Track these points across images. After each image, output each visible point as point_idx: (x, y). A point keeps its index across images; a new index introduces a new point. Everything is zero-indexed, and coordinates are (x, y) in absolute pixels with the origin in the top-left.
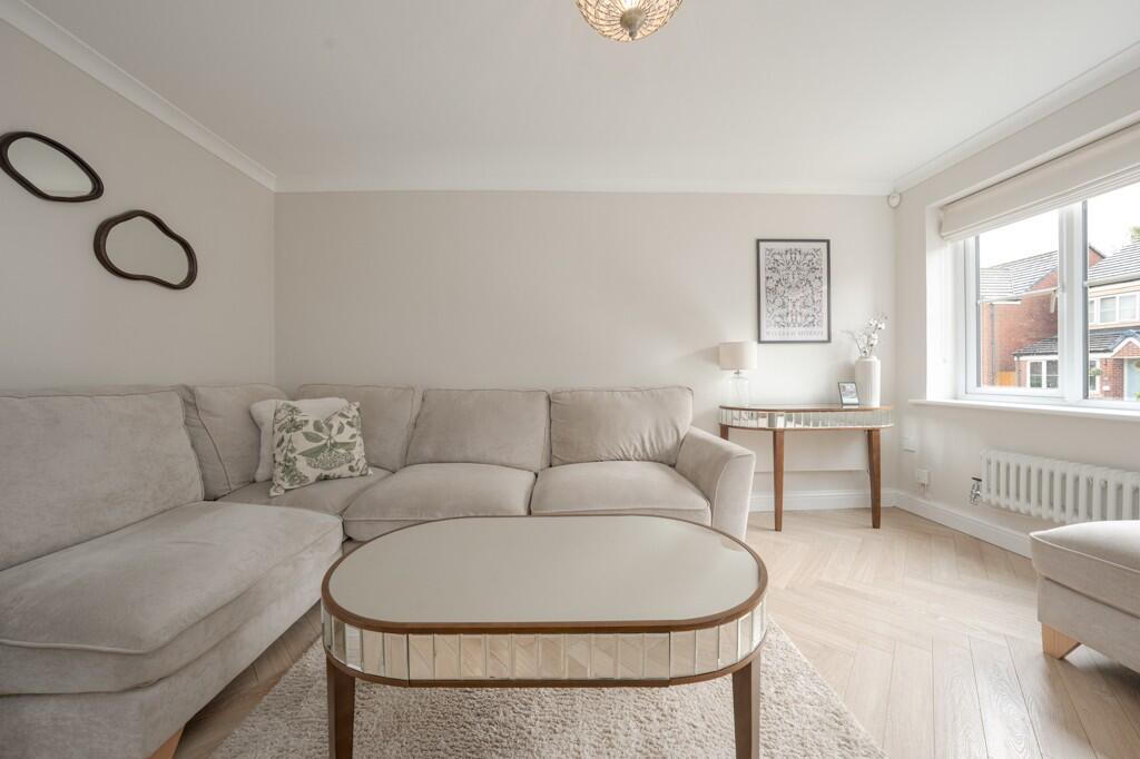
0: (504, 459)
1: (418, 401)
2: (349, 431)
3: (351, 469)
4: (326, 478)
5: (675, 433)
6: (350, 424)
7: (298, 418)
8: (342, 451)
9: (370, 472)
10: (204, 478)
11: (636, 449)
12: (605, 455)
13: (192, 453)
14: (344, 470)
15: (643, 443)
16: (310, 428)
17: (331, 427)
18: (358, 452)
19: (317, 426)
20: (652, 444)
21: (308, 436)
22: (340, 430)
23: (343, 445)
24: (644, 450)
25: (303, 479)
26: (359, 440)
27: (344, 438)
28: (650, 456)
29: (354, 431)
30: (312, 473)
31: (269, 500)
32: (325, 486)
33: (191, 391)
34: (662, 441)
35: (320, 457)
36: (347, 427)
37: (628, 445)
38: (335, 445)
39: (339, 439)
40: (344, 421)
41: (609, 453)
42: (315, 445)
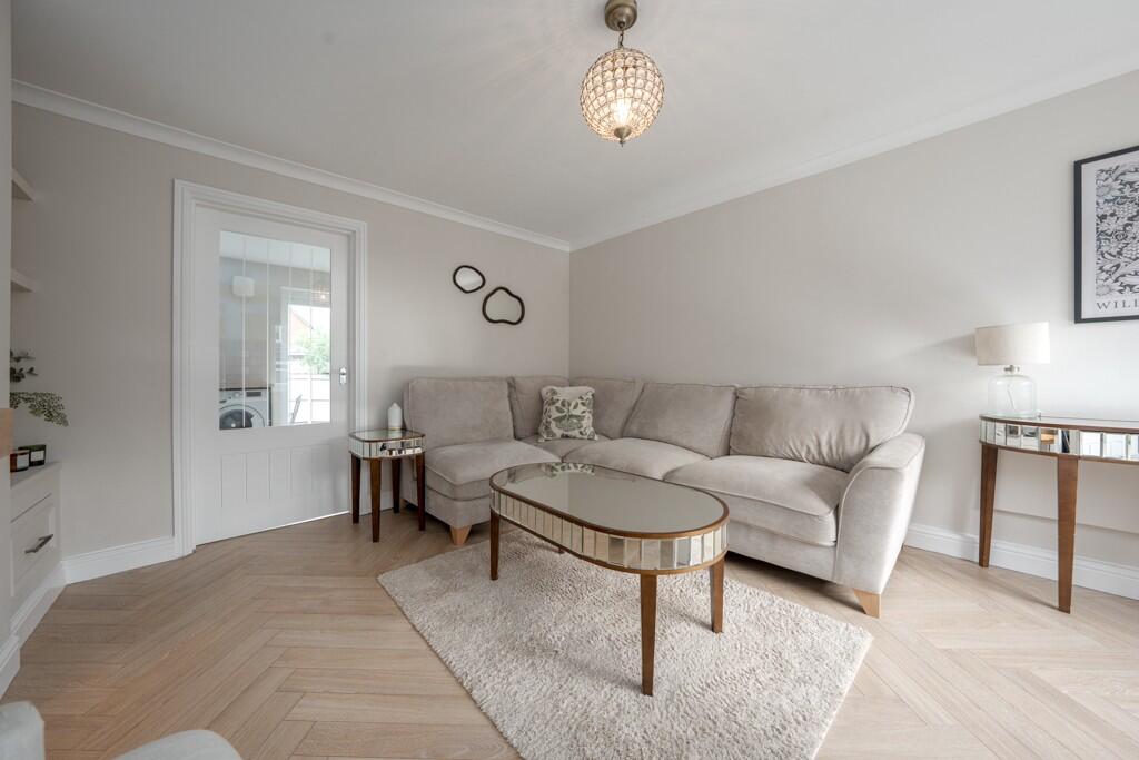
0: (684, 442)
1: (638, 390)
2: (581, 408)
3: (581, 433)
4: (567, 437)
5: (864, 439)
6: (583, 404)
7: (555, 398)
8: (575, 420)
9: (596, 438)
10: (514, 427)
11: (809, 451)
12: (772, 451)
13: (510, 413)
14: (575, 433)
15: (819, 445)
16: (559, 404)
17: (569, 405)
18: (587, 422)
19: (563, 405)
20: (830, 448)
21: (558, 410)
22: (575, 407)
23: (576, 417)
24: (820, 453)
25: (554, 435)
26: (588, 415)
27: (577, 412)
28: (827, 460)
29: (585, 408)
30: (559, 432)
31: (537, 444)
32: (565, 441)
33: (513, 379)
34: (844, 447)
35: (563, 422)
36: (580, 406)
37: (798, 444)
38: (571, 416)
39: (575, 412)
40: (580, 401)
41: (777, 451)
42: (560, 415)
